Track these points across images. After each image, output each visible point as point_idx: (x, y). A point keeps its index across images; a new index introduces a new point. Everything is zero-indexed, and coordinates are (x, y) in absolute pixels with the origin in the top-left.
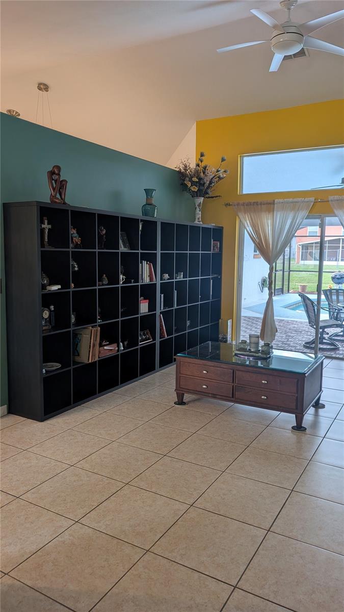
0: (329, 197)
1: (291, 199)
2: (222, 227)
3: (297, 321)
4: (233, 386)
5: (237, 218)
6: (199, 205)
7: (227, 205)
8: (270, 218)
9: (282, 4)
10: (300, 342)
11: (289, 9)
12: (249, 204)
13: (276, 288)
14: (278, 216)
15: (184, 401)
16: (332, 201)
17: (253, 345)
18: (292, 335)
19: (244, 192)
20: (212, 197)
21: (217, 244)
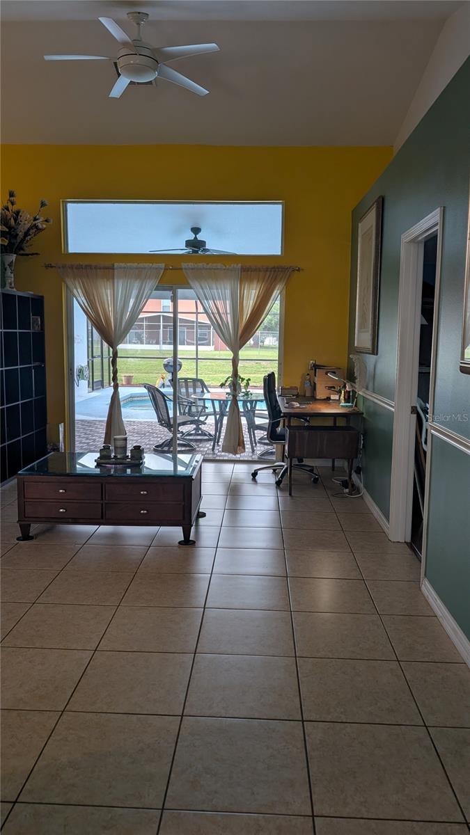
0: (182, 264)
1: (136, 264)
2: (42, 297)
3: (134, 422)
4: (102, 504)
5: (63, 283)
6: (10, 265)
7: (49, 266)
8: (108, 287)
9: (129, 15)
10: (148, 446)
11: (138, 24)
12: (79, 267)
13: (95, 380)
14: (120, 286)
15: (30, 535)
16: (186, 269)
17: (119, 450)
18: (135, 438)
19: (70, 251)
20: (27, 255)
21: (37, 319)
